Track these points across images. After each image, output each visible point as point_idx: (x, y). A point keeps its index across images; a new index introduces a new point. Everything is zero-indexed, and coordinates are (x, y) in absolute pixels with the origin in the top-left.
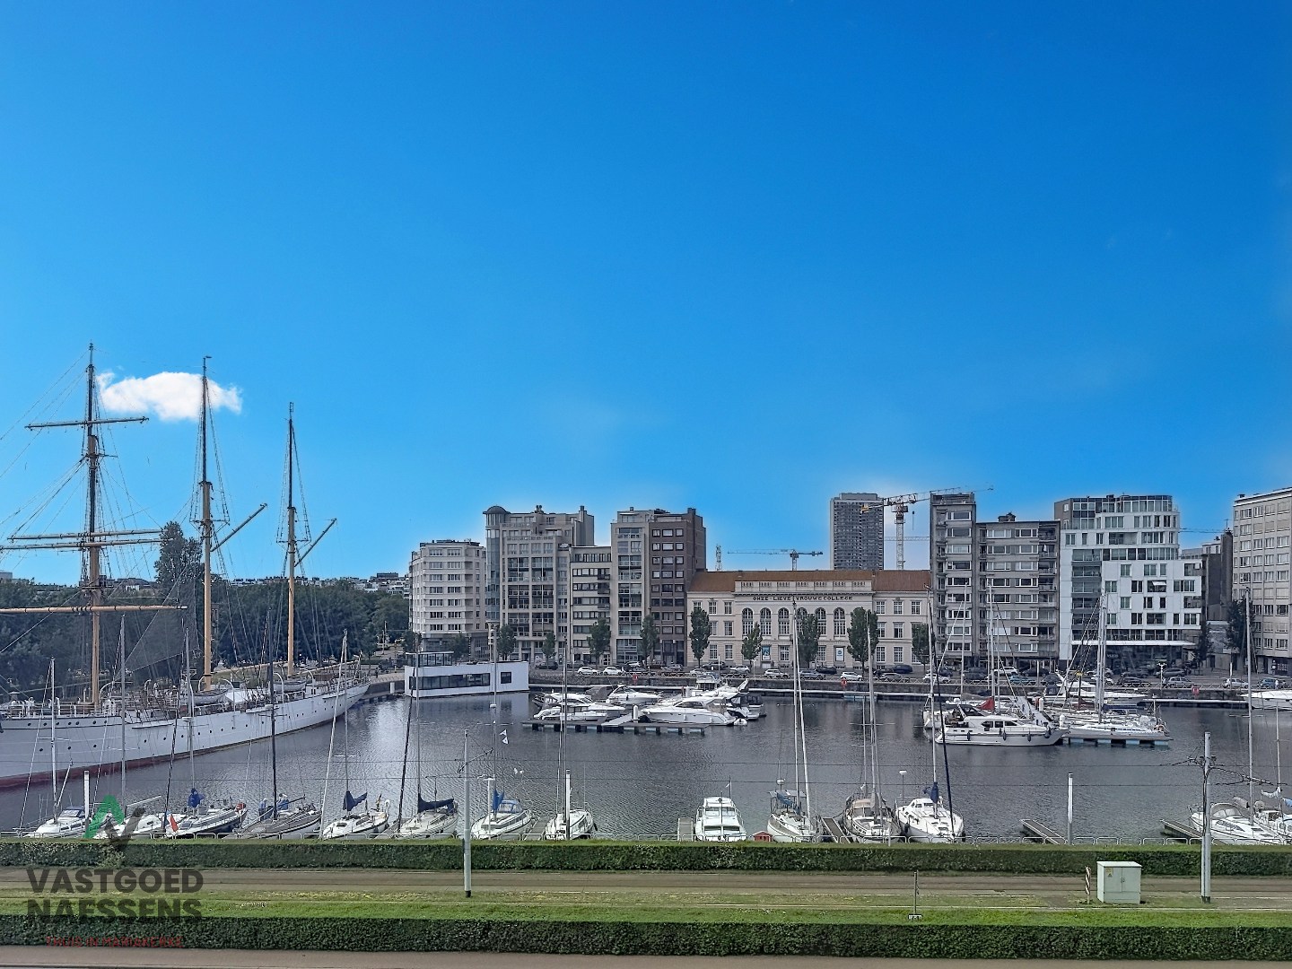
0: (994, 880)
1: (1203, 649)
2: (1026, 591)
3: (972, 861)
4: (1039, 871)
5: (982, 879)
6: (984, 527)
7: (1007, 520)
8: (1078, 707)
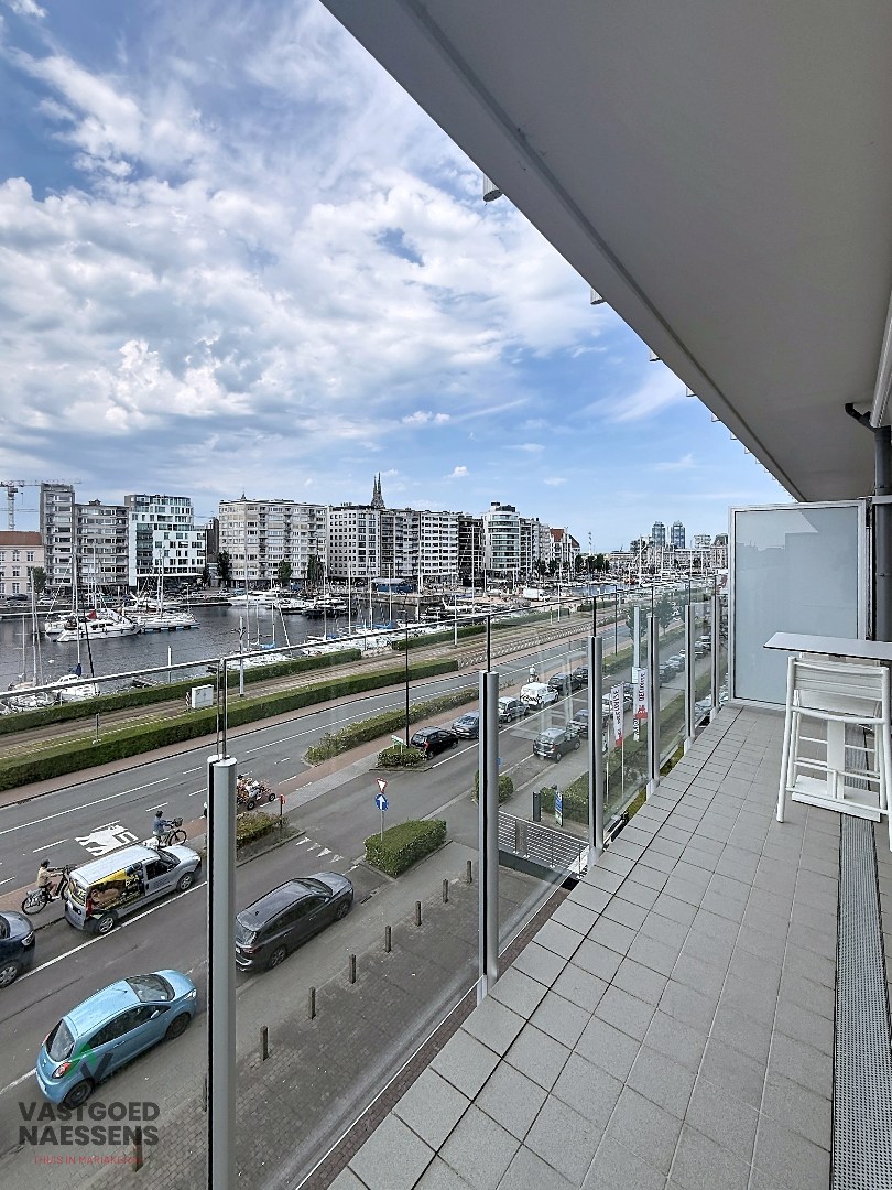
0: (131, 711)
1: (206, 577)
2: (108, 546)
3: (117, 703)
4: (157, 701)
5: (126, 712)
6: (80, 507)
7: (95, 504)
8: (147, 611)
